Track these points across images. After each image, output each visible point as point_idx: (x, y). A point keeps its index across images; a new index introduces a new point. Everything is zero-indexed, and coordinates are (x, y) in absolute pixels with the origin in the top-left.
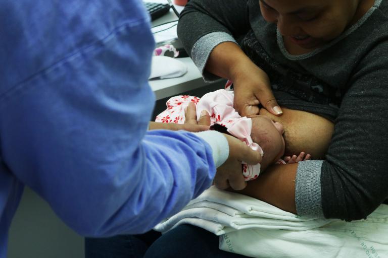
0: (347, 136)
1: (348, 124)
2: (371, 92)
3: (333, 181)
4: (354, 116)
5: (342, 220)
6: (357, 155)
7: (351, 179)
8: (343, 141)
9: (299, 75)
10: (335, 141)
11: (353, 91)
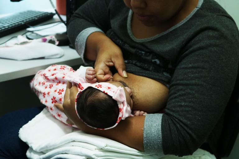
0: (180, 95)
1: (180, 87)
2: (196, 65)
3: (170, 128)
4: (184, 82)
5: (176, 155)
6: (187, 109)
7: (183, 125)
8: (177, 99)
9: (143, 52)
10: (171, 99)
11: (183, 65)
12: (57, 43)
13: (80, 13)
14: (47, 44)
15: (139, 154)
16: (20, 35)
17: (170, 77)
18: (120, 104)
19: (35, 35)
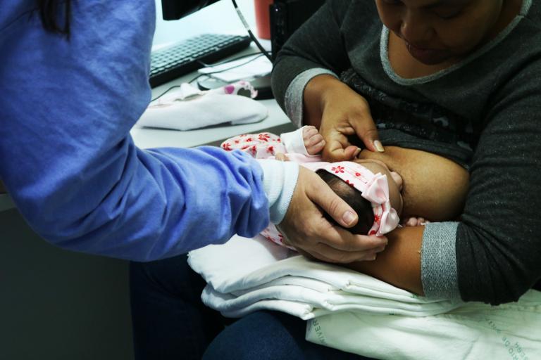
0: (490, 186)
1: (491, 170)
2: (522, 126)
3: (473, 250)
4: (500, 159)
5: (486, 303)
6: (505, 212)
7: (497, 244)
8: (485, 194)
9: (415, 105)
10: (473, 194)
11: (496, 126)
12: (255, 94)
13: (291, 46)
14: (235, 97)
15: (415, 300)
16: (184, 82)
17: (471, 150)
18: (377, 207)
19: (214, 80)
